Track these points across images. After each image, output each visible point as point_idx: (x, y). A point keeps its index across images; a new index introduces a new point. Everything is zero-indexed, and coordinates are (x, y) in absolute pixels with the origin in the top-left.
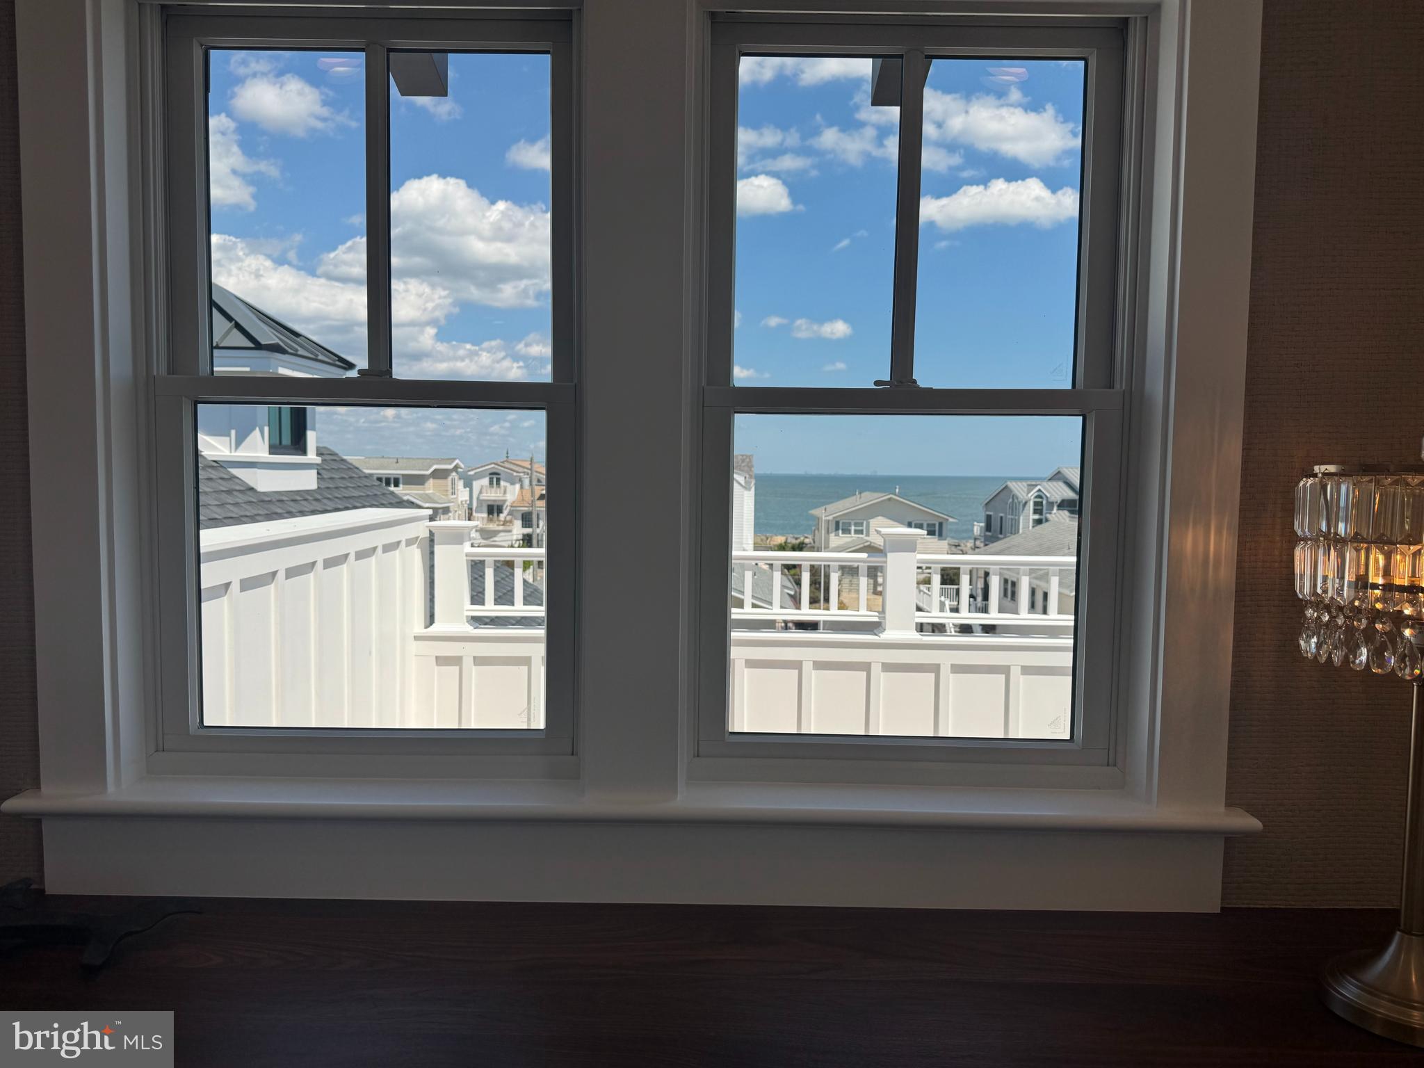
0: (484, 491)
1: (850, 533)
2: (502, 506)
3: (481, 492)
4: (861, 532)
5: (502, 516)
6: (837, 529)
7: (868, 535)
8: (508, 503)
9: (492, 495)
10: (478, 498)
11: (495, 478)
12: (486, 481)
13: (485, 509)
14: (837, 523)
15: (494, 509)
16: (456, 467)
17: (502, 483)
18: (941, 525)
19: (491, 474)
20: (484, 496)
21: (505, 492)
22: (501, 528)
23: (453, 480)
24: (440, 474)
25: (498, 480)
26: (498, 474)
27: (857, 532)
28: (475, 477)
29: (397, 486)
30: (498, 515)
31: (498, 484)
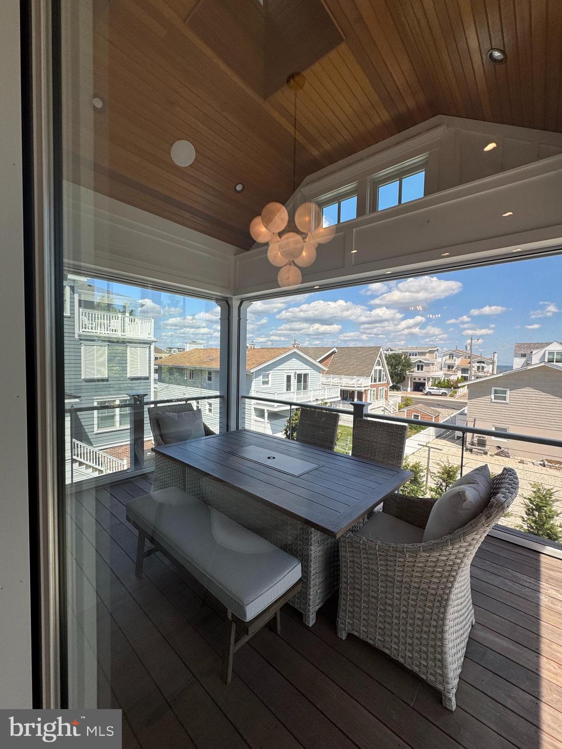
0: (447, 361)
2: (454, 366)
3: (445, 361)
5: (453, 369)
8: (456, 365)
9: (450, 362)
10: (444, 363)
11: (451, 356)
12: (448, 357)
13: (447, 367)
15: (450, 367)
16: (437, 350)
17: (454, 357)
19: (449, 354)
21: (455, 361)
22: (453, 373)
23: (436, 355)
24: (431, 352)
25: (453, 357)
26: (453, 354)
28: (444, 356)
29: (416, 356)
30: (452, 369)
31: (453, 358)
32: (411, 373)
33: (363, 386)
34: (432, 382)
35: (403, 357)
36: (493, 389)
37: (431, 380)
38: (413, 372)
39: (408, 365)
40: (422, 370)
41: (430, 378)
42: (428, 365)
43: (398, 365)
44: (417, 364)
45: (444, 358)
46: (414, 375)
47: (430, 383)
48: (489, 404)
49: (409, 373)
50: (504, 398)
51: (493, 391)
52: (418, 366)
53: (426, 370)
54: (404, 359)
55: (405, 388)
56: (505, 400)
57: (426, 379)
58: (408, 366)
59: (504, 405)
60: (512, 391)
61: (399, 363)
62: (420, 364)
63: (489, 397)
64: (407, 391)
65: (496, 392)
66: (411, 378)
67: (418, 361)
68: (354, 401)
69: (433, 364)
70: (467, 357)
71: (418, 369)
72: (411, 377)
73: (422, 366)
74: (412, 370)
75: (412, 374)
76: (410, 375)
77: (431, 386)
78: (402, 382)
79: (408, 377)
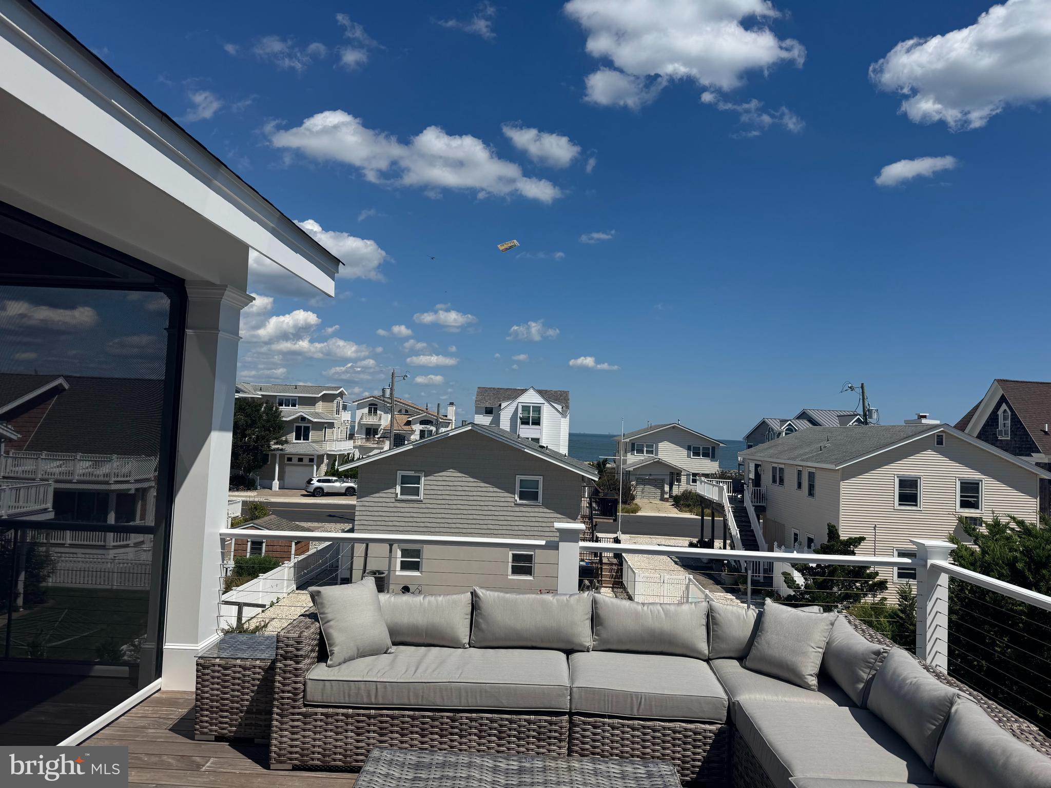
0: (364, 418)
1: (643, 453)
2: (377, 429)
3: (361, 418)
4: (651, 452)
5: (376, 437)
6: (633, 450)
7: (657, 454)
8: (382, 427)
9: (370, 420)
10: (359, 423)
11: (373, 408)
12: (366, 410)
13: (364, 431)
14: (633, 445)
15: (371, 432)
16: (341, 394)
17: (378, 412)
18: (713, 448)
19: (370, 405)
20: (365, 421)
21: (380, 419)
22: (375, 446)
23: (338, 404)
24: (327, 398)
25: (375, 410)
26: (376, 405)
27: (648, 452)
28: (360, 407)
29: (294, 405)
30: (374, 436)
31: (375, 412)
32: (280, 447)
33: (131, 479)
34: (328, 465)
35: (263, 409)
36: (400, 474)
37: (326, 461)
38: (286, 442)
39: (277, 427)
40: (306, 438)
41: (323, 456)
42: (321, 426)
43: (251, 426)
44: (296, 425)
45: (359, 413)
46: (288, 449)
47: (324, 468)
48: (392, 505)
49: (277, 446)
50: (416, 492)
51: (399, 480)
52: (298, 430)
53: (315, 438)
54: (264, 412)
55: (266, 482)
56: (418, 496)
57: (315, 460)
58: (274, 429)
59: (416, 505)
60: (429, 478)
61: (254, 422)
62: (303, 425)
63: (392, 490)
64: (271, 488)
65: (405, 479)
66: (282, 456)
67: (298, 418)
68: (106, 521)
69: (331, 425)
70: (403, 412)
71: (298, 438)
72: (280, 455)
73: (307, 430)
74: (284, 439)
75: (283, 447)
76: (278, 449)
77: (326, 475)
78: (260, 467)
79: (275, 455)
